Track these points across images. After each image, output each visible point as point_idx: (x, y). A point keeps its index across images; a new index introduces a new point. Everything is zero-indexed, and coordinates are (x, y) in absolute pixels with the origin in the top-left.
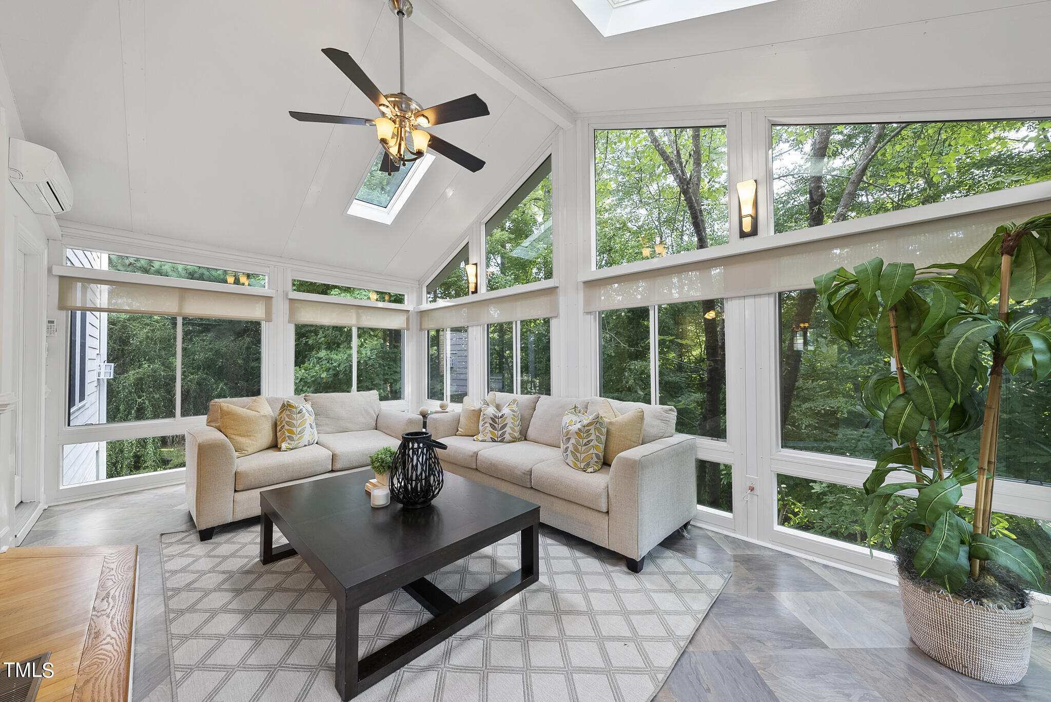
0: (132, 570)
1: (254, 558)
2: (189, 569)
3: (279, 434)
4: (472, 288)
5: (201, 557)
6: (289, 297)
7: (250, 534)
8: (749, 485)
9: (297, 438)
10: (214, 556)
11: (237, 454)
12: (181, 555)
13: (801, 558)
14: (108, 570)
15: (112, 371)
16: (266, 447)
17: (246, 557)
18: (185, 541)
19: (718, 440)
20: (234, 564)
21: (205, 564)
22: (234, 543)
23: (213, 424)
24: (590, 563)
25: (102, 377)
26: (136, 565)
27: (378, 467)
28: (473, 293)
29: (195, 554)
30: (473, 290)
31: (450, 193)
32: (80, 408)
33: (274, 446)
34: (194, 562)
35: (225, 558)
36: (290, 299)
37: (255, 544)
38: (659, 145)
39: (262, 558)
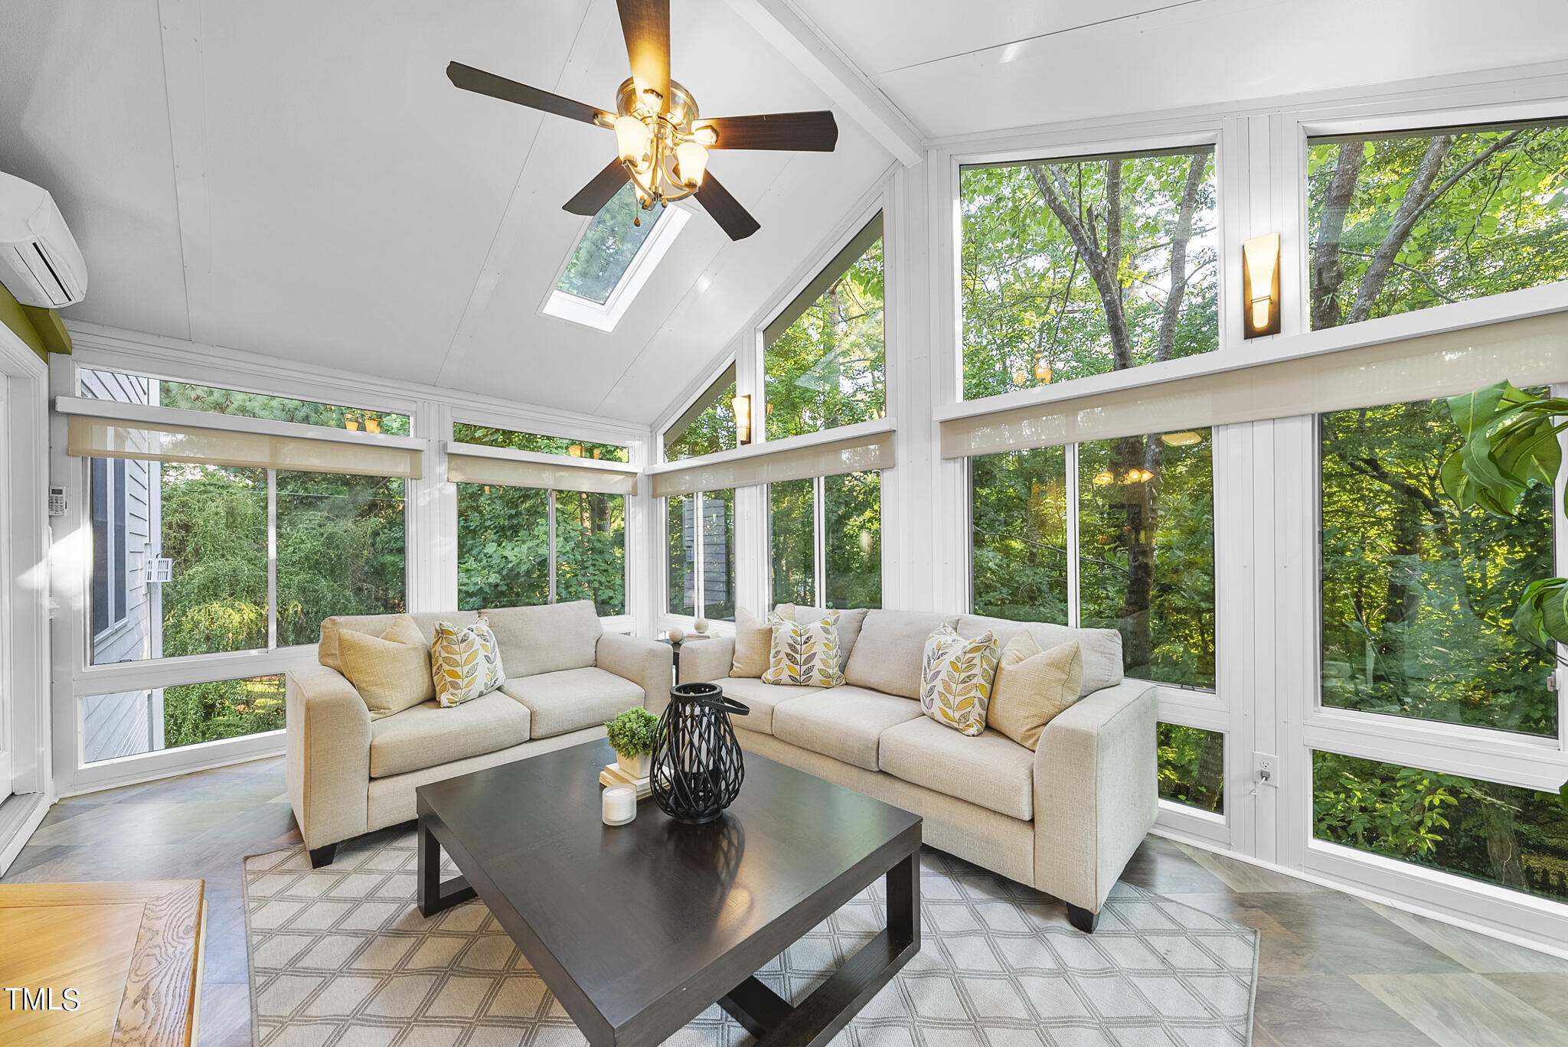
0: (193, 934)
1: (407, 903)
2: (293, 926)
3: (435, 678)
4: (741, 435)
5: (314, 902)
6: (449, 451)
7: (399, 853)
8: (1258, 768)
9: (465, 683)
10: (338, 900)
11: (371, 715)
12: (280, 897)
13: (1366, 900)
14: (149, 935)
15: (170, 571)
16: (419, 701)
17: (394, 900)
18: (285, 867)
19: (1193, 690)
20: (373, 916)
21: (321, 916)
22: (370, 872)
23: (331, 661)
24: (1002, 914)
25: (154, 579)
26: (199, 924)
27: (625, 745)
28: (743, 443)
29: (304, 894)
30: (744, 439)
31: (704, 284)
32: (117, 631)
33: (431, 699)
34: (303, 911)
35: (356, 903)
36: (450, 454)
37: (409, 873)
38: (1055, 198)
39: (423, 903)
